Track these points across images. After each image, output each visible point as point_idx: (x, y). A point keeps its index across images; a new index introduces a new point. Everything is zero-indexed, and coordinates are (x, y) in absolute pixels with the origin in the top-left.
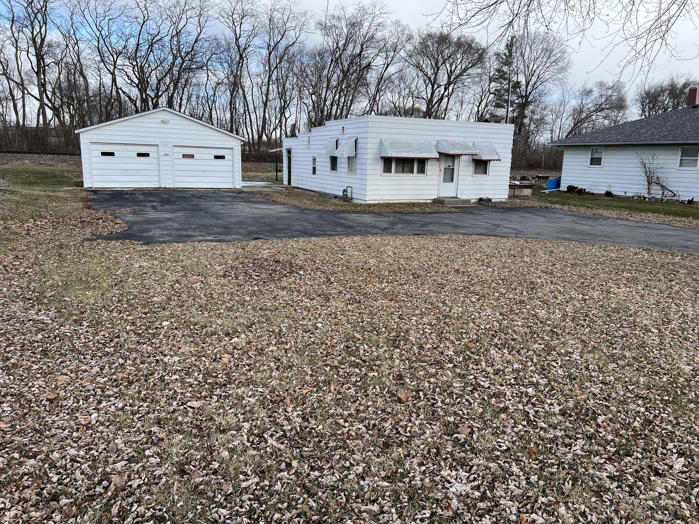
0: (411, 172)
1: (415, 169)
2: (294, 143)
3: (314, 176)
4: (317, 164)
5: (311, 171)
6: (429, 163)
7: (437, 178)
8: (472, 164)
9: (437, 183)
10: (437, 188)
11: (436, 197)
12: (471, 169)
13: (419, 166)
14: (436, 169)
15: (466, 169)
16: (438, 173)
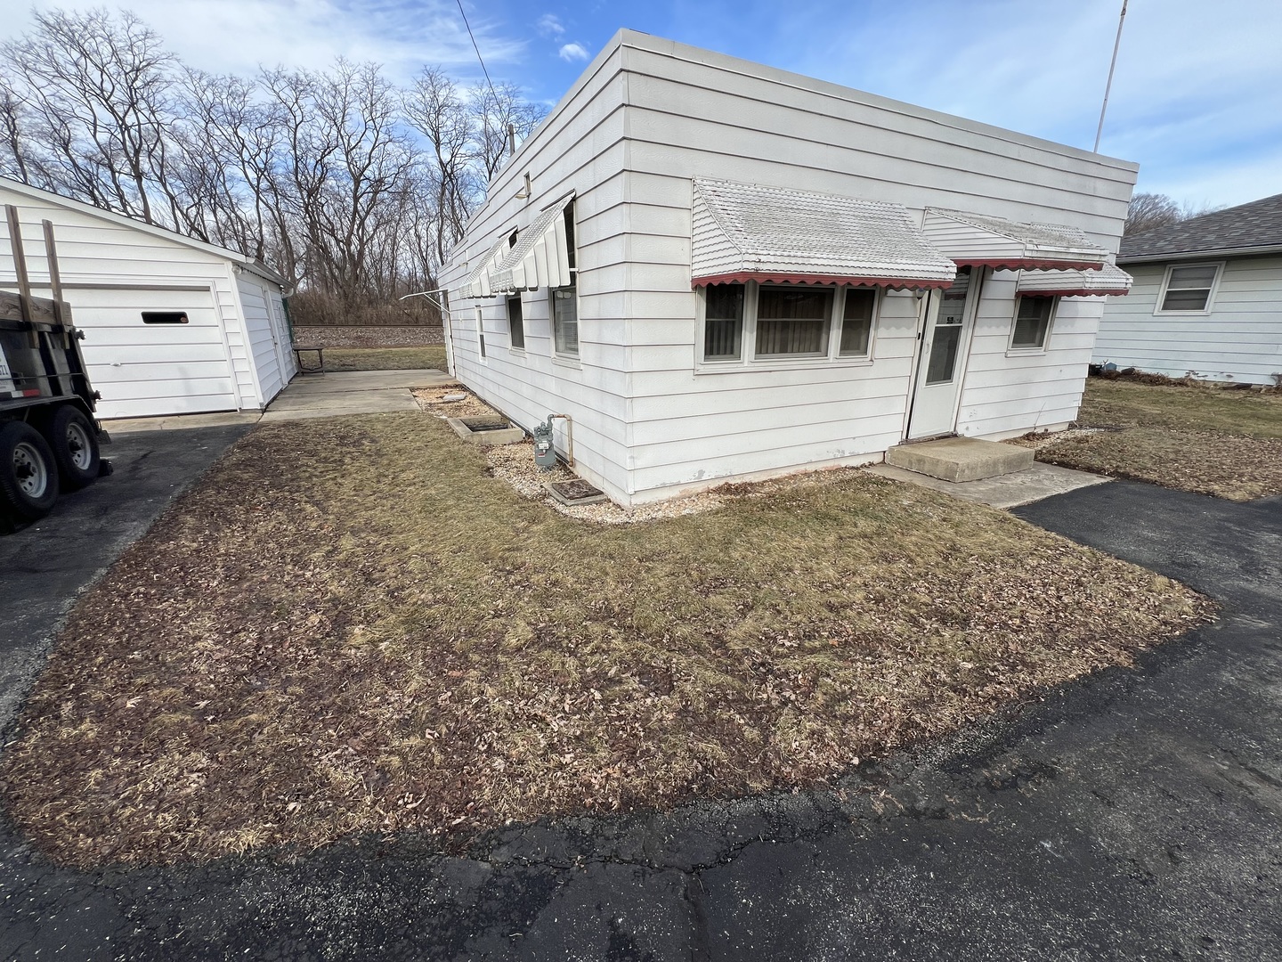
0: (815, 345)
1: (835, 336)
3: (483, 361)
6: (887, 308)
7: (907, 368)
8: (1010, 310)
9: (904, 387)
10: (902, 406)
11: (896, 439)
12: (1008, 330)
13: (847, 327)
14: (904, 332)
15: (994, 331)
16: (910, 348)
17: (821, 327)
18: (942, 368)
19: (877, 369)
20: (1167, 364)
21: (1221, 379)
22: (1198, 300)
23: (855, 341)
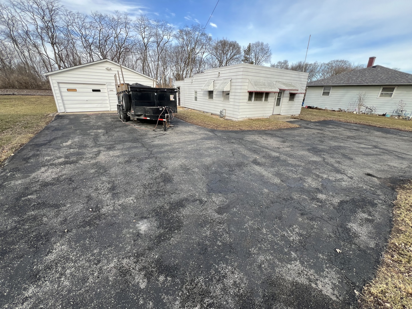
0: (261, 100)
1: (264, 98)
2: (182, 84)
3: (196, 102)
4: (198, 95)
5: (194, 99)
6: (270, 95)
7: (273, 104)
8: (289, 95)
9: (272, 106)
10: (272, 109)
11: (271, 114)
12: (288, 99)
13: (265, 97)
14: (273, 98)
15: (286, 98)
16: (273, 101)
17: (262, 97)
18: (278, 104)
19: (269, 103)
20: (323, 106)
21: (331, 109)
22: (328, 94)
23: (266, 99)
